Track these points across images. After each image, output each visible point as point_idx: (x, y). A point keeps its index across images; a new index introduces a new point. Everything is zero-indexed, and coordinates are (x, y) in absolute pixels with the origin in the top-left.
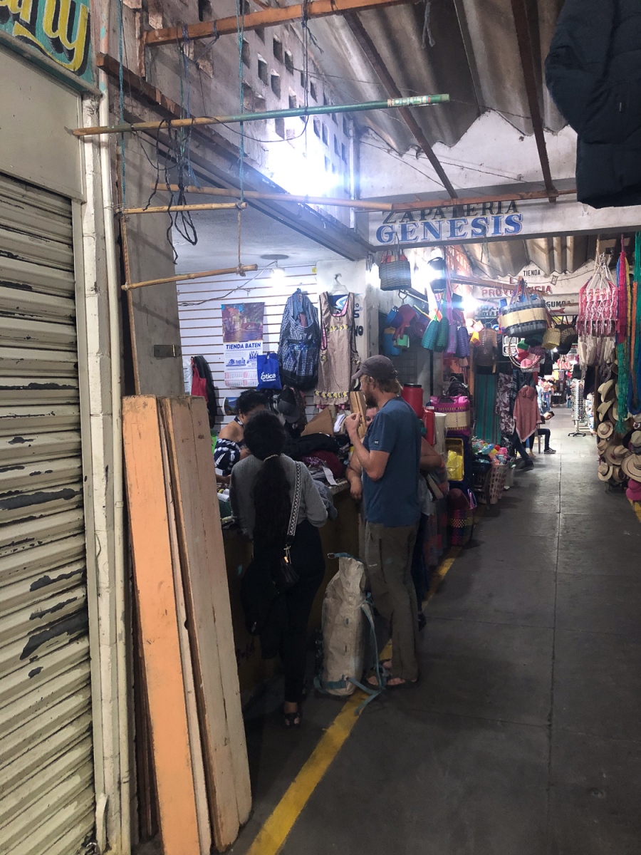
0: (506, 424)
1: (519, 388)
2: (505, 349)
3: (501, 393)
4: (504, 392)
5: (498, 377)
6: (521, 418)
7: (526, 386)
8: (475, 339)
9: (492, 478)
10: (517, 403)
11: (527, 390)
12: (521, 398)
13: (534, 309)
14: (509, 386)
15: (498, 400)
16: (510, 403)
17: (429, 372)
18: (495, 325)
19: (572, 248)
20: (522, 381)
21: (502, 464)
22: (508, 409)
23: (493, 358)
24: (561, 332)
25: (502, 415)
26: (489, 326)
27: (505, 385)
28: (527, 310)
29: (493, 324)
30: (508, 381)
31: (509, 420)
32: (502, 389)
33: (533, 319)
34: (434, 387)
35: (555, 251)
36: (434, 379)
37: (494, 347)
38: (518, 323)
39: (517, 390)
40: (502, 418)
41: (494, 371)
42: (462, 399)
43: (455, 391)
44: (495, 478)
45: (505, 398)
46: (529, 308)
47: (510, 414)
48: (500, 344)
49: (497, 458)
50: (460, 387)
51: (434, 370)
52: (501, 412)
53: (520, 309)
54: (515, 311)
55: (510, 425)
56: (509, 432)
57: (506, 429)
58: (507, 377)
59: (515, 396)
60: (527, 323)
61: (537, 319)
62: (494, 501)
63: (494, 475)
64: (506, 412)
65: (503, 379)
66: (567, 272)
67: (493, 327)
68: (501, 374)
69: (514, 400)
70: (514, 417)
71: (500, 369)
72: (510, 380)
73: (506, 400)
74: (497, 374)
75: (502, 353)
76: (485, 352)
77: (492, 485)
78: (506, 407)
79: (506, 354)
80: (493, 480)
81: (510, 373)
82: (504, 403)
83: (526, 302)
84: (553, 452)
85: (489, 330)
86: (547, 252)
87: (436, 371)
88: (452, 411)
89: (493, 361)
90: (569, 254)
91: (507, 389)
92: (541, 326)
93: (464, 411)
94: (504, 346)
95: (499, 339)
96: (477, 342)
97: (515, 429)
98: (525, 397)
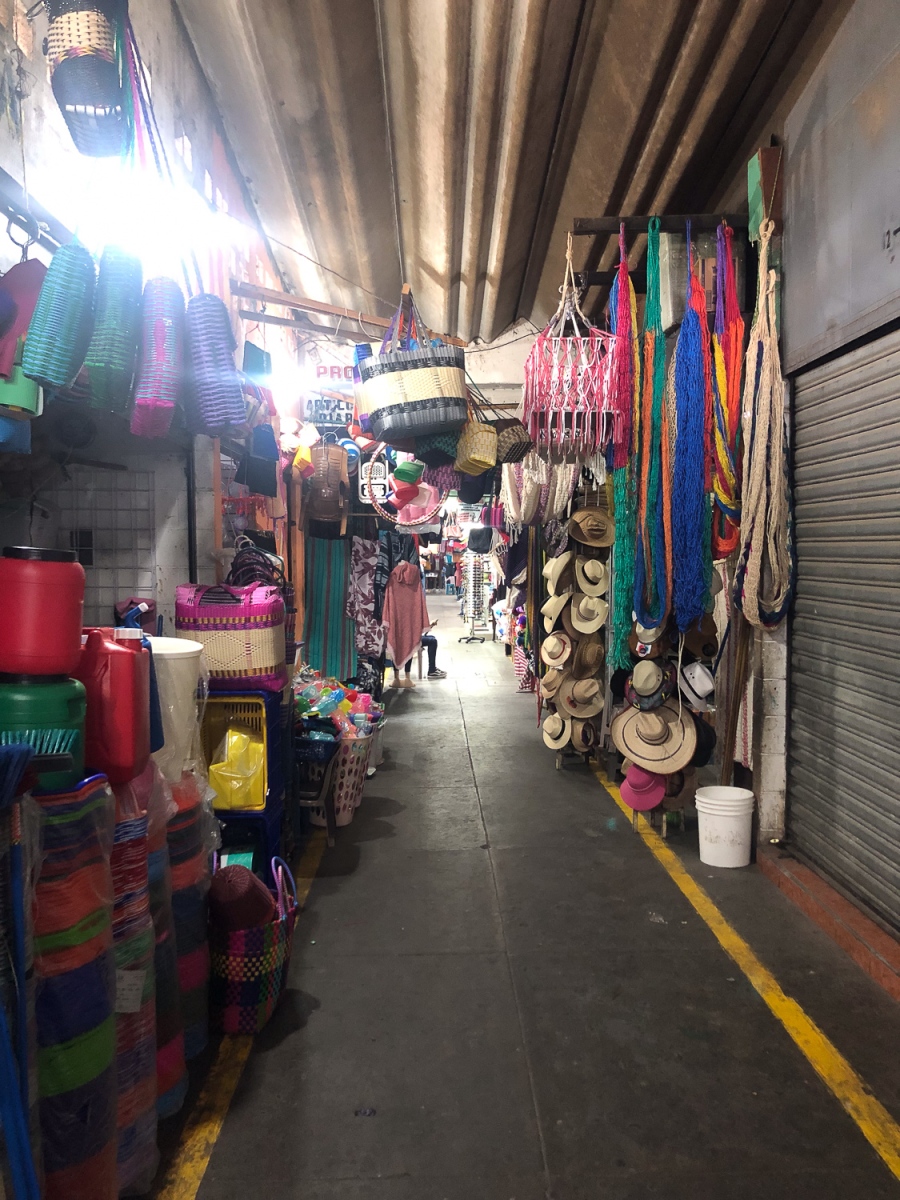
0: (367, 635)
1: (392, 564)
2: (363, 489)
3: (357, 575)
4: (363, 572)
5: (352, 544)
6: (396, 625)
7: (403, 563)
8: (302, 461)
9: (341, 768)
10: (389, 593)
11: (405, 570)
12: (396, 585)
13: (439, 368)
14: (373, 561)
15: (350, 589)
16: (376, 597)
17: (184, 525)
18: (343, 440)
19: (497, 277)
20: (397, 553)
21: (362, 735)
22: (371, 607)
23: (341, 505)
24: (498, 434)
25: (360, 618)
26: (331, 440)
27: (364, 560)
28: (422, 372)
29: (340, 438)
30: (370, 553)
31: (372, 628)
32: (360, 568)
33: (437, 395)
34: (199, 561)
35: (462, 283)
36: (198, 541)
37: (342, 483)
38: (401, 401)
39: (387, 570)
40: (359, 624)
41: (343, 531)
42: (261, 595)
43: (246, 572)
44: (346, 769)
45: (365, 587)
46: (426, 365)
47: (377, 615)
48: (354, 479)
49: (352, 720)
50: (259, 563)
51: (198, 519)
52: (358, 612)
53: (404, 366)
54: (392, 369)
55: (376, 637)
56: (373, 652)
57: (367, 646)
58: (368, 543)
59: (384, 581)
60: (423, 404)
61: (447, 395)
62: (344, 818)
63: (344, 762)
64: (366, 612)
65: (360, 548)
66: (480, 341)
67: (340, 443)
68: (356, 538)
69: (384, 590)
70: (385, 623)
71: (353, 529)
72: (375, 550)
73: (368, 589)
74: (348, 538)
75: (357, 497)
76: (326, 492)
77: (341, 784)
78: (367, 601)
79: (366, 500)
80: (343, 772)
81: (375, 538)
82: (363, 595)
83: (418, 352)
84: (443, 676)
85: (332, 449)
86: (447, 284)
87: (201, 521)
88: (235, 627)
89: (341, 511)
90: (490, 292)
91: (367, 568)
92: (455, 413)
93: (266, 625)
94: (361, 482)
95: (352, 468)
96: (307, 469)
97: (385, 646)
98: (402, 583)
